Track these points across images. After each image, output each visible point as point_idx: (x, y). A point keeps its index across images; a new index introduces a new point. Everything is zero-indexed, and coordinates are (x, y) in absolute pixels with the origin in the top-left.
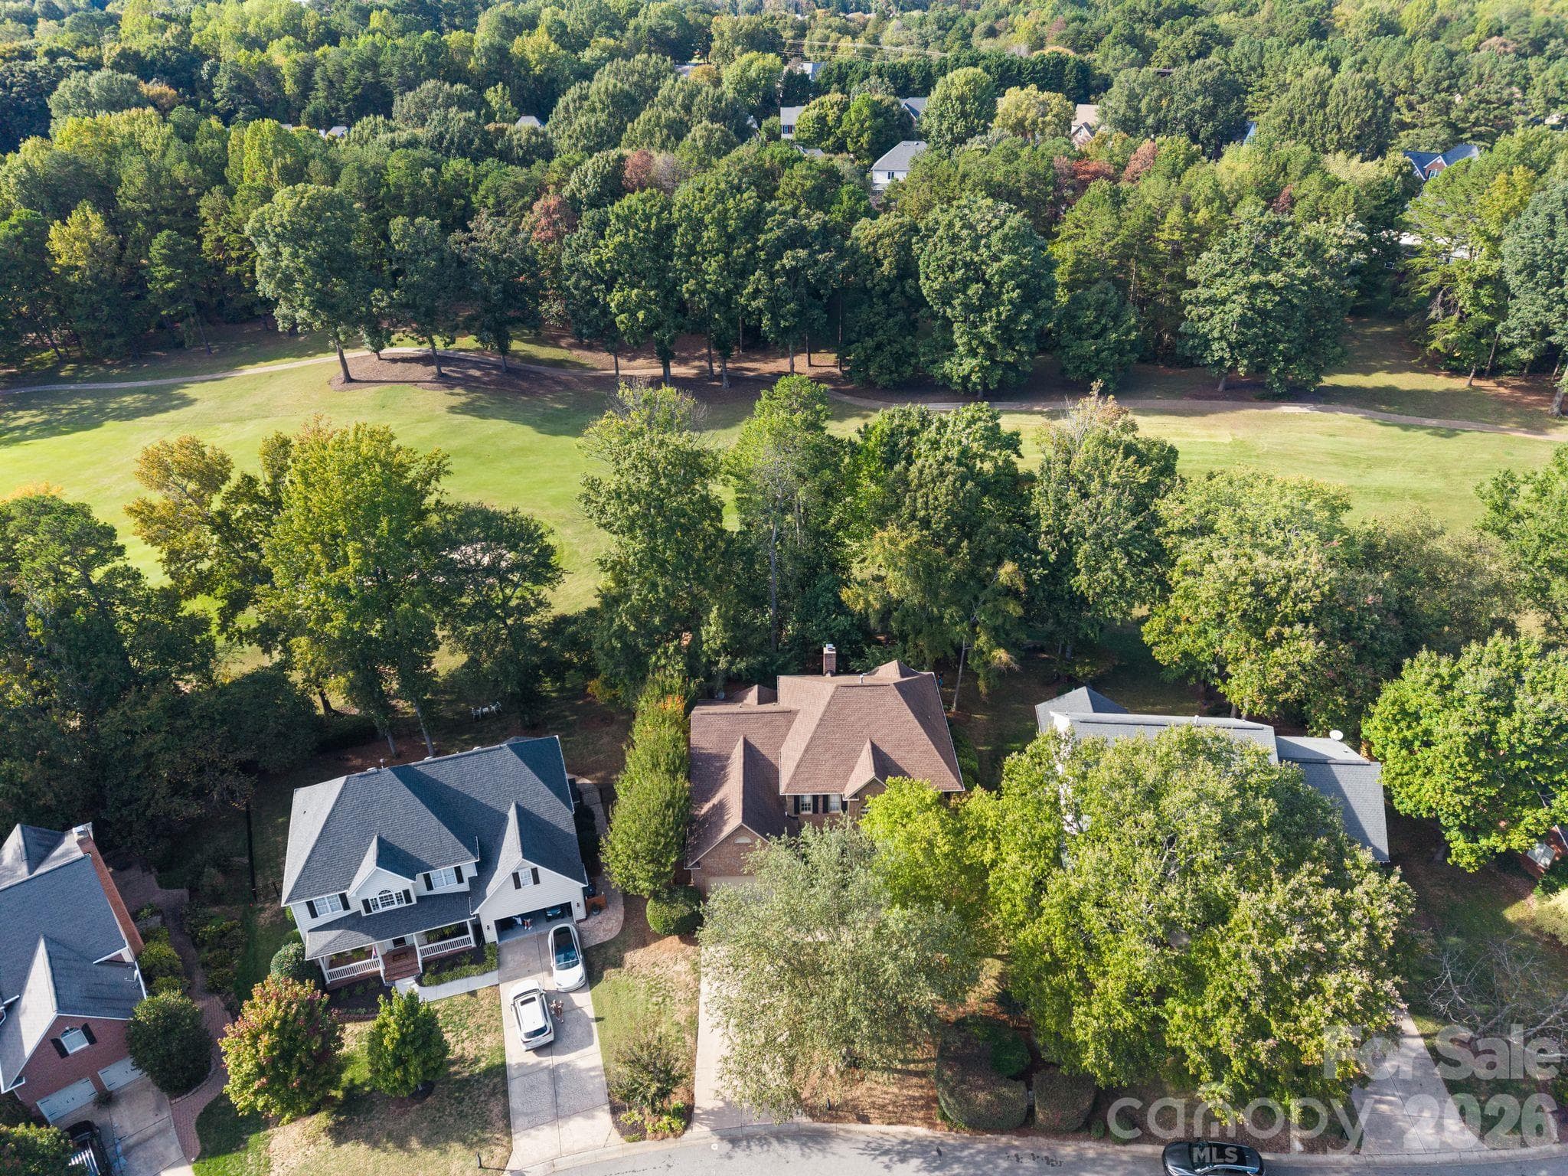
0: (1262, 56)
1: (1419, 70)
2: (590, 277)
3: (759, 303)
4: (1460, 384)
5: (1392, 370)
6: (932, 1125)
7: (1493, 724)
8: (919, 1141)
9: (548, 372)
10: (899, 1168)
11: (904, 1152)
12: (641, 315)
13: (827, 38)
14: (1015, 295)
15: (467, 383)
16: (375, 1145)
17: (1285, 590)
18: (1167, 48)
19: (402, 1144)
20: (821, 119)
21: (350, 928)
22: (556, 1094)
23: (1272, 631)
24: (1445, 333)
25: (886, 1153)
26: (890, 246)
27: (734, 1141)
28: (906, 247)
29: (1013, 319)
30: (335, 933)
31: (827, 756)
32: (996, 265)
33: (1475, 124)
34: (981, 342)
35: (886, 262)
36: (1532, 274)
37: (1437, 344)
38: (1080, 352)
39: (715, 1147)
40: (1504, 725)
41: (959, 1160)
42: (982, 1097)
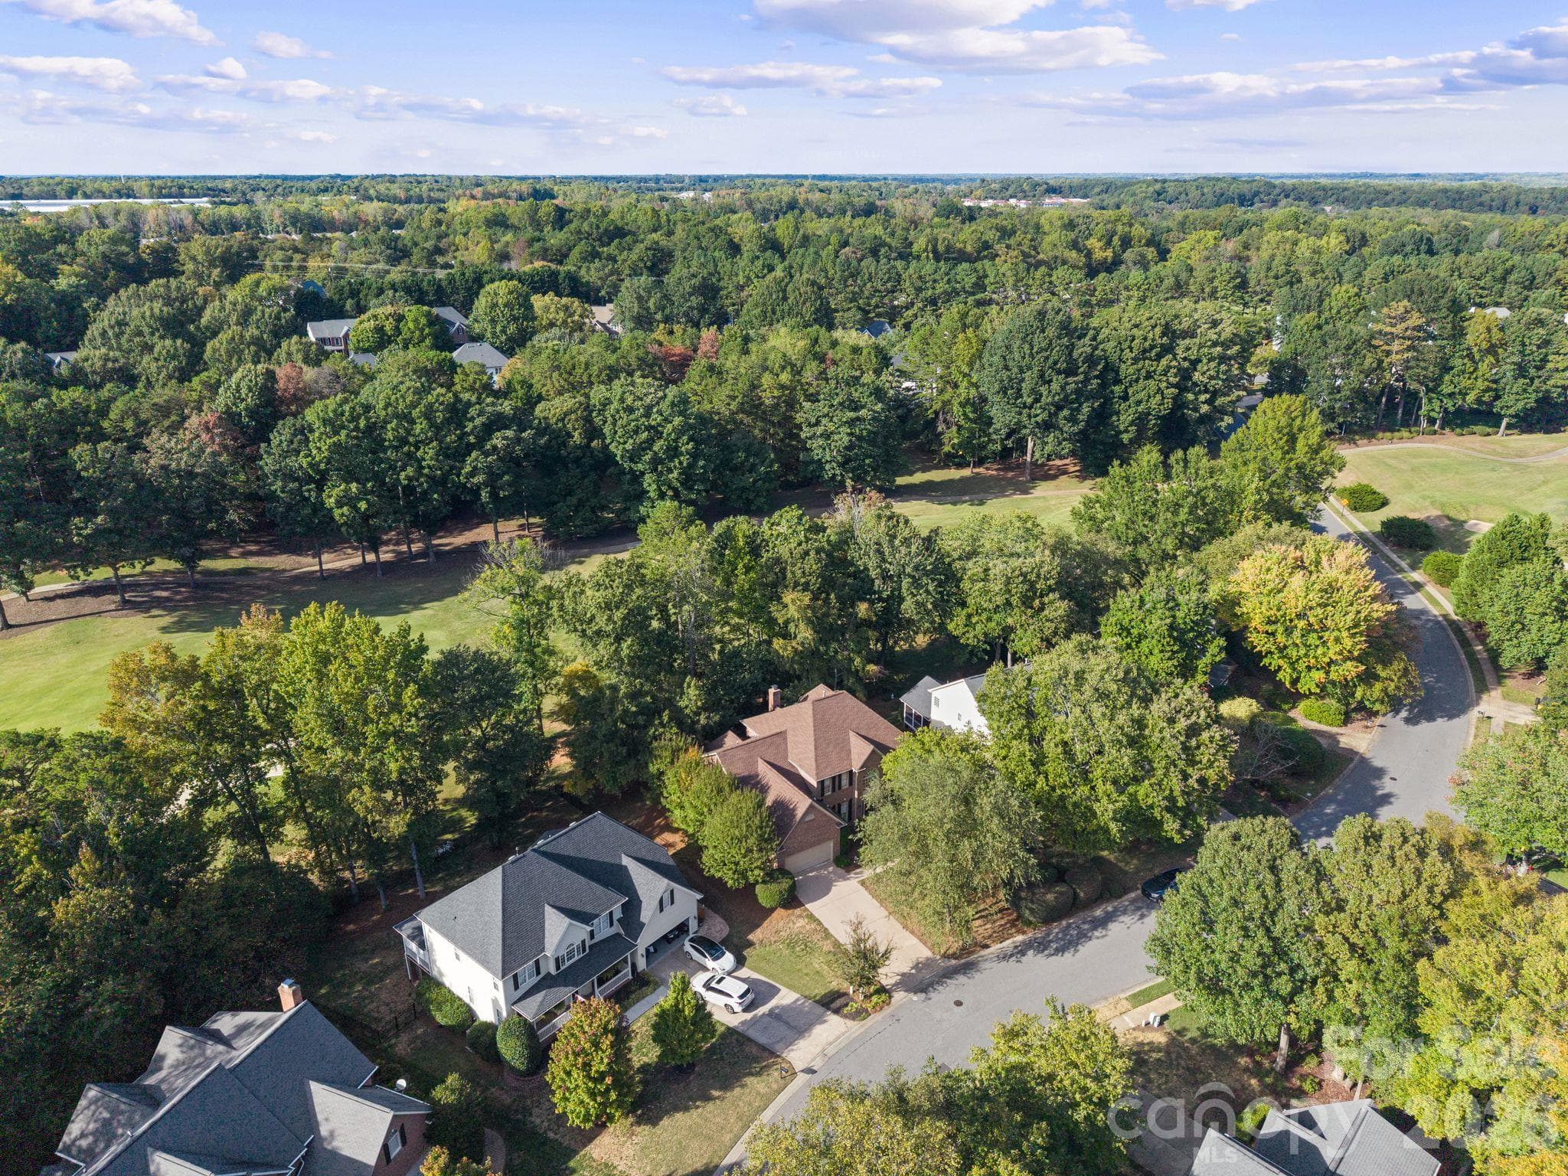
0: (716, 266)
1: (831, 272)
2: (297, 479)
3: (479, 479)
4: (966, 472)
5: (924, 470)
6: (1024, 933)
7: (1174, 617)
8: (1023, 943)
9: (241, 581)
10: (1024, 959)
11: (1021, 951)
12: (363, 505)
13: (291, 259)
14: (690, 446)
15: (159, 603)
16: (686, 1109)
17: (1038, 576)
18: (625, 261)
19: (708, 1098)
20: (380, 330)
21: (550, 987)
22: (787, 1023)
23: (1037, 603)
24: (951, 439)
25: (1011, 956)
26: (577, 420)
27: (924, 990)
28: (588, 420)
29: (691, 466)
30: (539, 997)
31: (831, 748)
32: (670, 426)
33: (877, 306)
34: (670, 487)
35: (576, 434)
36: (1005, 393)
37: (947, 449)
38: (742, 484)
39: (915, 998)
40: (1180, 614)
41: (1051, 941)
42: (1050, 897)
